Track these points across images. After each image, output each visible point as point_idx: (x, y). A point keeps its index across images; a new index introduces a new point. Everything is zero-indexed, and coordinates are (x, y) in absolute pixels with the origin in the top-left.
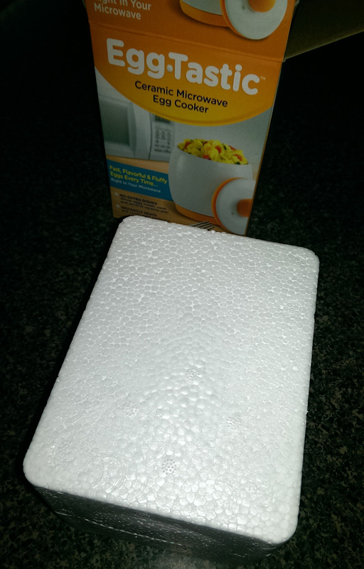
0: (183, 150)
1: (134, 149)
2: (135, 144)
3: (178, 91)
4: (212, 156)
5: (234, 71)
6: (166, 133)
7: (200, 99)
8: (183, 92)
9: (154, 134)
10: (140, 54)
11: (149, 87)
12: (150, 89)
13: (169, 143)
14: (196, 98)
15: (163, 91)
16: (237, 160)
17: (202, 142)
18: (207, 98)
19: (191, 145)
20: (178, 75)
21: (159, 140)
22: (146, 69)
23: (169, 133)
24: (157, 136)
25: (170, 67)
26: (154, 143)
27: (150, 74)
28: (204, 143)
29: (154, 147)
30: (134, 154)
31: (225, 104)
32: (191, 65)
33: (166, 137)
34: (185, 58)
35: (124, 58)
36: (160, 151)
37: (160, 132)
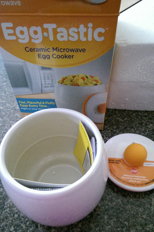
0: (62, 84)
1: (32, 89)
2: (32, 86)
3: (53, 48)
4: (79, 84)
5: (88, 28)
6: (50, 75)
7: (68, 50)
8: (56, 48)
9: (43, 78)
10: (25, 29)
11: (34, 49)
12: (35, 50)
13: (52, 81)
14: (65, 50)
15: (43, 50)
16: (95, 83)
17: (73, 77)
18: (72, 49)
19: (66, 80)
20: (51, 38)
21: (46, 81)
22: (31, 38)
23: (51, 76)
24: (45, 79)
25: (45, 34)
26: (43, 83)
27: (33, 41)
28: (74, 77)
29: (44, 86)
30: (32, 92)
31: (84, 50)
32: (59, 30)
33: (50, 78)
34: (54, 26)
35: (14, 34)
36: (48, 87)
37: (46, 75)
